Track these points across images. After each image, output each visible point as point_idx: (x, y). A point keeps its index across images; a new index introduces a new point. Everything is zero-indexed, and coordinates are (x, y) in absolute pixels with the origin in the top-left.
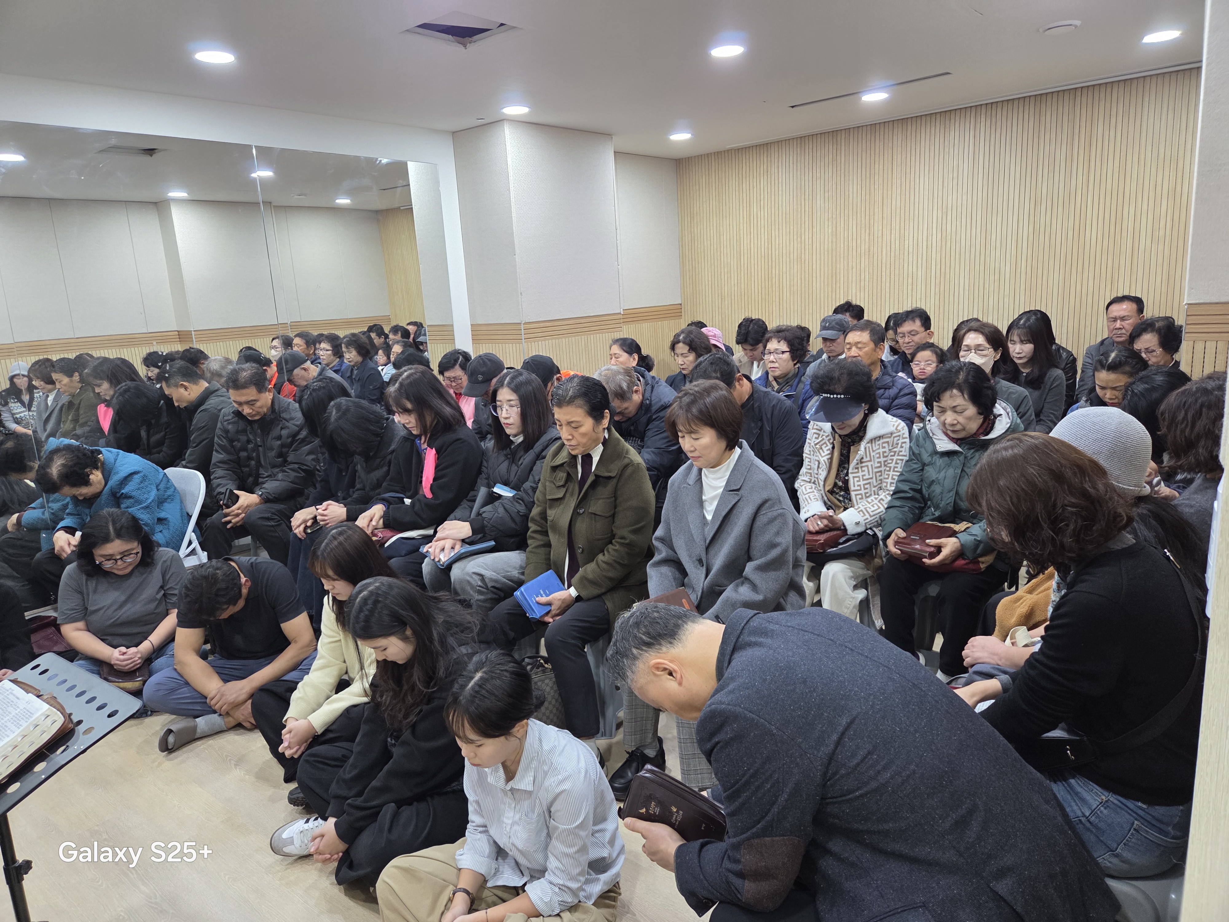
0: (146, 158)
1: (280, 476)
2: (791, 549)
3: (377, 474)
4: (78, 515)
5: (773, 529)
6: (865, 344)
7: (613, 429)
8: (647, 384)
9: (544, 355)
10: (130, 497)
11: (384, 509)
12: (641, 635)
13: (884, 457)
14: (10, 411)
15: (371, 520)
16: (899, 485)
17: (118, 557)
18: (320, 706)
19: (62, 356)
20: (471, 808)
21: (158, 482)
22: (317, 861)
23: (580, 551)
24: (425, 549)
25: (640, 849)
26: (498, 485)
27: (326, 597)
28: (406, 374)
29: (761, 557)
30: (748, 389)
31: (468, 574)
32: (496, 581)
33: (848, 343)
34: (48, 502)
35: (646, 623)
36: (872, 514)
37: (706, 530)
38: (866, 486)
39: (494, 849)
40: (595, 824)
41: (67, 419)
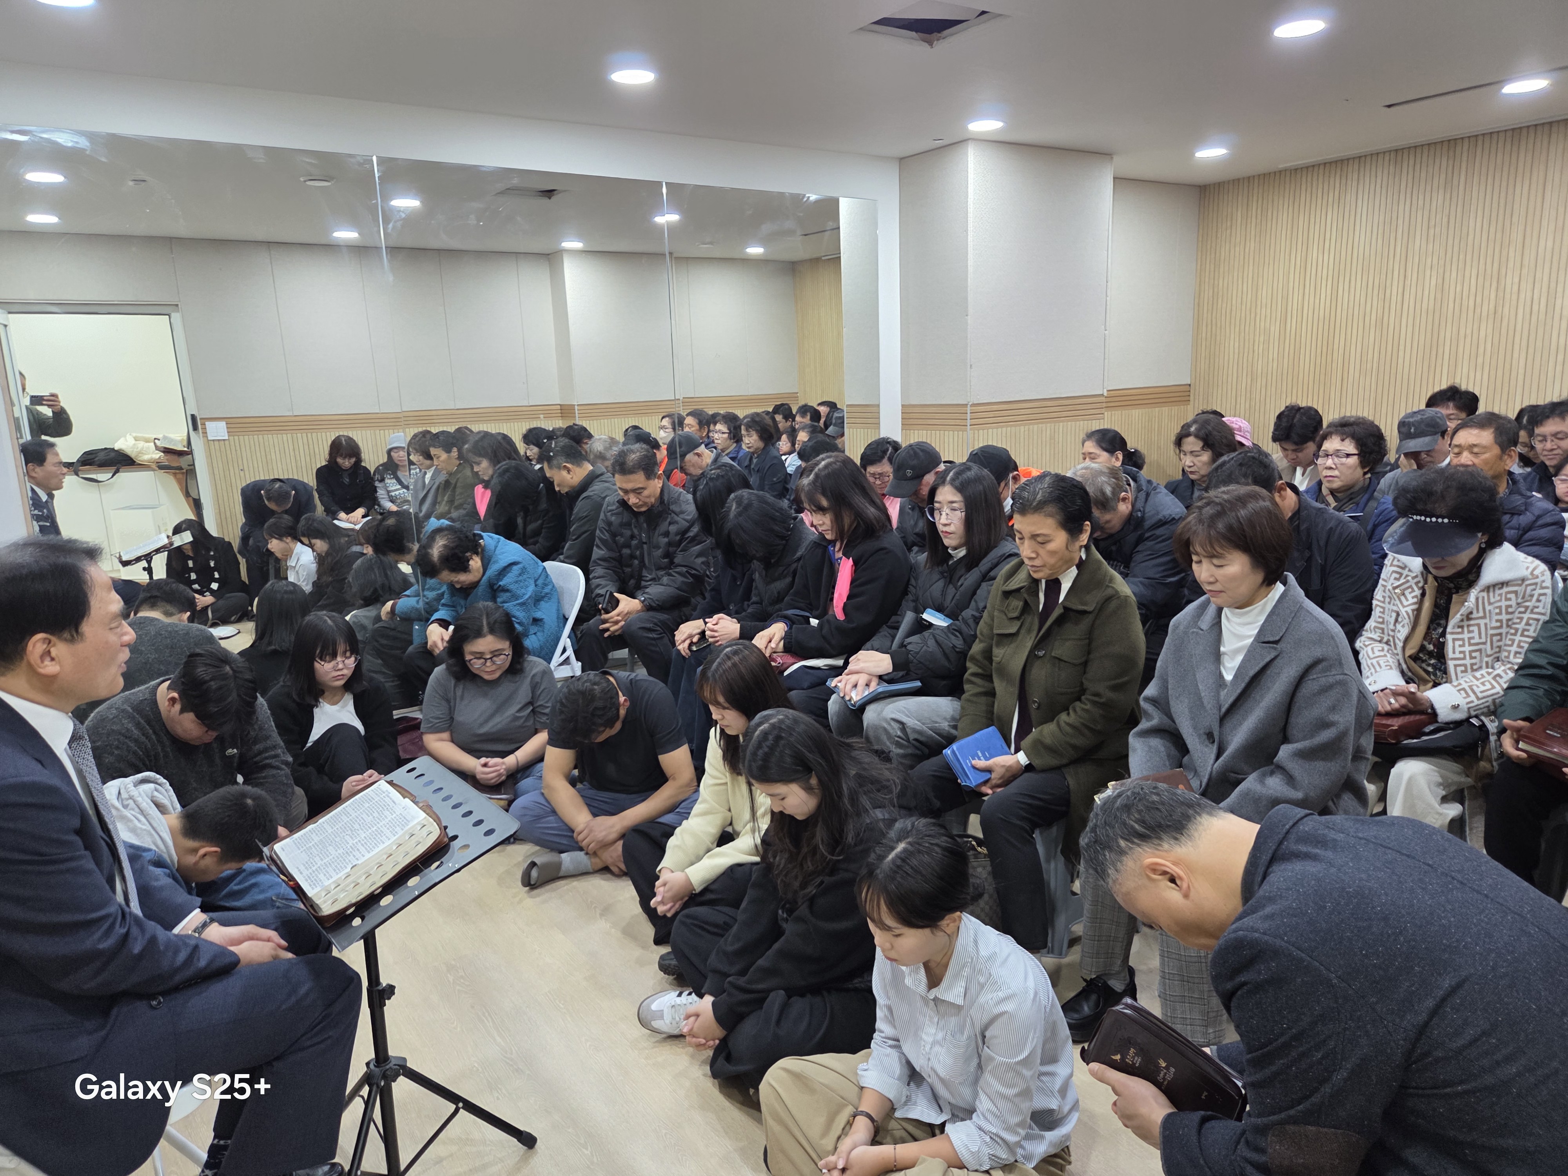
0: (545, 201)
1: (665, 579)
2: (1352, 732)
3: (779, 585)
4: (453, 606)
5: (1326, 702)
6: (1485, 447)
7: (1093, 548)
8: (1139, 489)
9: (1000, 446)
10: (507, 591)
11: (786, 629)
12: (1132, 823)
13: (1508, 613)
14: (386, 488)
15: (770, 641)
16: (1531, 656)
17: (488, 656)
18: (699, 859)
19: (441, 429)
20: (879, 1013)
21: (536, 576)
22: (690, 1045)
23: (1035, 706)
24: (833, 683)
25: (1108, 1109)
26: (929, 610)
27: (713, 729)
28: (823, 463)
29: (1304, 738)
30: (1293, 504)
31: (886, 720)
32: (920, 732)
33: (1456, 446)
34: (423, 590)
35: (1141, 807)
36: (1480, 695)
37: (1223, 693)
38: (1474, 654)
39: (906, 1072)
40: (1042, 1063)
41: (443, 500)
